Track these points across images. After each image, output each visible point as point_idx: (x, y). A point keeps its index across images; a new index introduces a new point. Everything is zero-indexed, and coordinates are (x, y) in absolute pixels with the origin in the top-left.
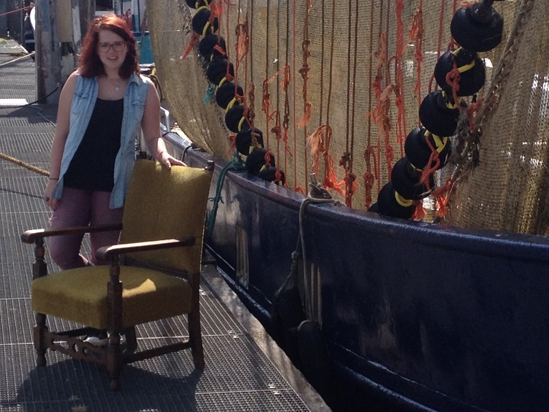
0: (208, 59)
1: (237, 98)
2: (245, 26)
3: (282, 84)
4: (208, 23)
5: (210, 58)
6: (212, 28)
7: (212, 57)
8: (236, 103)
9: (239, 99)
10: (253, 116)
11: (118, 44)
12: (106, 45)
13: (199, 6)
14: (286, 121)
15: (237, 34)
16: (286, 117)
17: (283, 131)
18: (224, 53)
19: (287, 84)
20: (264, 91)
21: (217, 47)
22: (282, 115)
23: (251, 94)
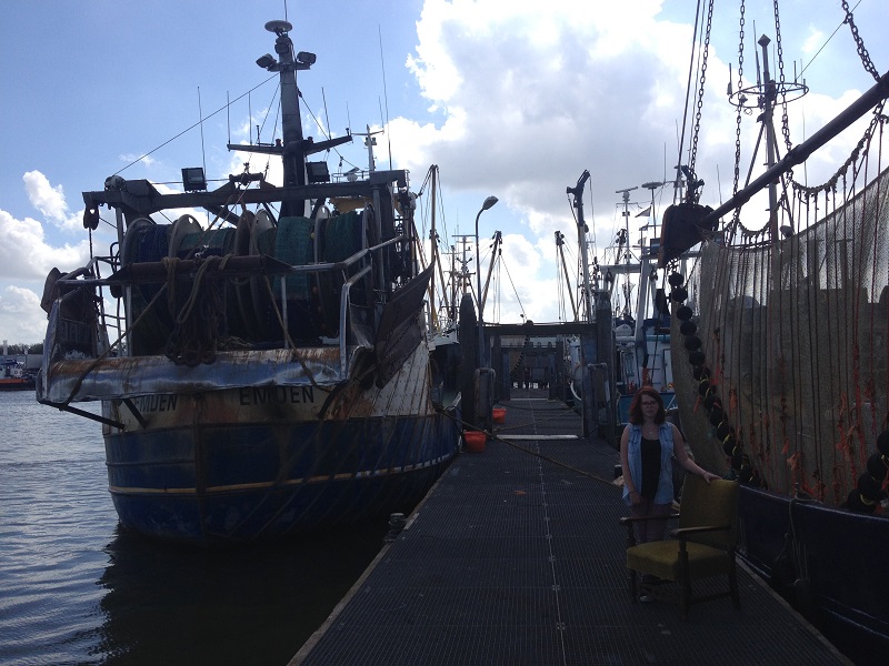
0: (710, 411)
1: (730, 435)
2: (735, 391)
3: (764, 426)
4: (709, 389)
6: (712, 392)
7: (712, 410)
8: (730, 438)
9: (732, 435)
10: (743, 445)
11: (653, 402)
12: (646, 403)
13: (703, 379)
14: (768, 449)
15: (730, 395)
16: (769, 445)
17: (766, 455)
18: (720, 407)
19: (768, 426)
20: (751, 430)
21: (716, 404)
22: (765, 445)
23: (741, 432)
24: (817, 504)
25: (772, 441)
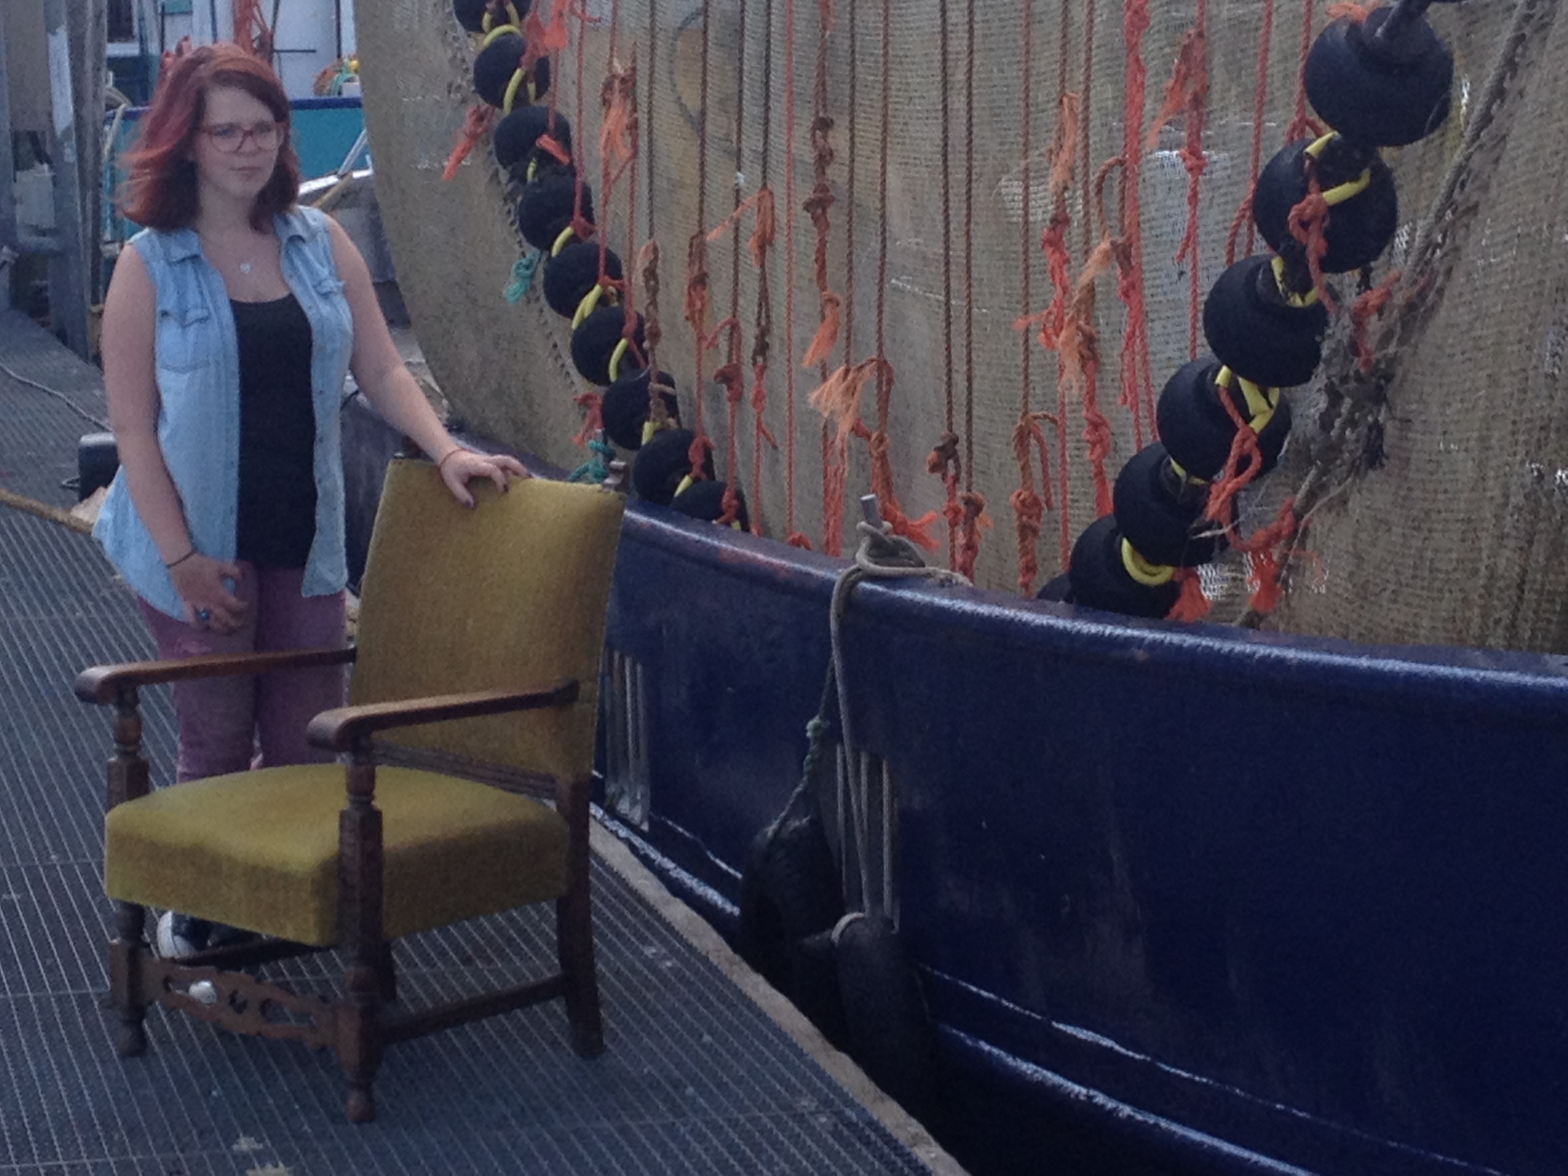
0: (519, 176)
1: (604, 287)
2: (629, 83)
3: (749, 245)
4: (518, 74)
5: (525, 173)
6: (532, 87)
7: (530, 170)
8: (602, 300)
9: (611, 289)
10: (655, 336)
12: (229, 130)
13: (494, 24)
14: (762, 348)
15: (606, 101)
16: (764, 332)
17: (749, 373)
18: (565, 160)
19: (765, 243)
20: (691, 264)
21: (546, 142)
22: (750, 331)
23: (651, 273)
24: (945, 584)
25: (779, 311)
